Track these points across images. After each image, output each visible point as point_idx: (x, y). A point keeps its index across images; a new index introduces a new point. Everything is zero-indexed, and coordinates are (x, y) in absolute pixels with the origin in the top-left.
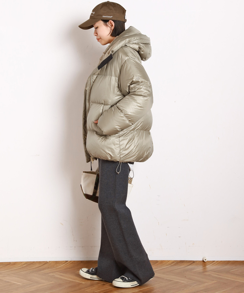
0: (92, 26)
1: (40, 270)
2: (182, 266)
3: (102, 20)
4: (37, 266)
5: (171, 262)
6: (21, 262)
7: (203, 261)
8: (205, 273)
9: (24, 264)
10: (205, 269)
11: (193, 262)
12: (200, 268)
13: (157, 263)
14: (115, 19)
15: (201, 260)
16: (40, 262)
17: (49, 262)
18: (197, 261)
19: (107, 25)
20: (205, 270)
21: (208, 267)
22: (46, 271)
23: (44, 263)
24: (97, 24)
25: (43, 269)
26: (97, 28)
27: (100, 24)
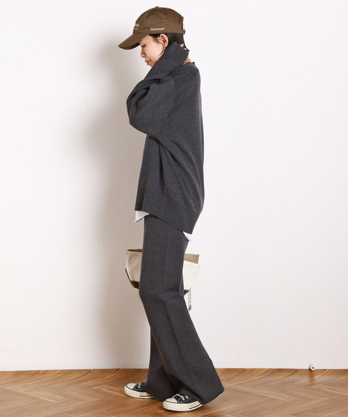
0: (137, 44)
1: (81, 382)
2: (281, 377)
3: (150, 35)
4: (75, 377)
5: (264, 371)
6: (55, 371)
7: (310, 370)
8: (313, 387)
9: (59, 374)
10: (312, 380)
11: (296, 371)
12: (305, 380)
13: (245, 373)
14: (169, 32)
15: (307, 368)
16: (80, 370)
17: (94, 370)
18: (300, 370)
19: (157, 42)
20: (312, 382)
21: (317, 378)
22: (89, 383)
23: (86, 372)
24: (144, 41)
25: (85, 381)
26: (144, 46)
27: (148, 40)
